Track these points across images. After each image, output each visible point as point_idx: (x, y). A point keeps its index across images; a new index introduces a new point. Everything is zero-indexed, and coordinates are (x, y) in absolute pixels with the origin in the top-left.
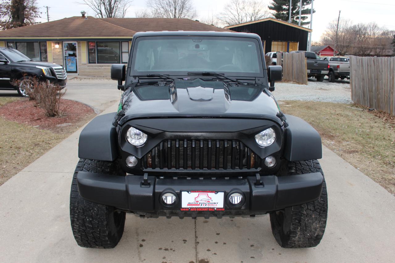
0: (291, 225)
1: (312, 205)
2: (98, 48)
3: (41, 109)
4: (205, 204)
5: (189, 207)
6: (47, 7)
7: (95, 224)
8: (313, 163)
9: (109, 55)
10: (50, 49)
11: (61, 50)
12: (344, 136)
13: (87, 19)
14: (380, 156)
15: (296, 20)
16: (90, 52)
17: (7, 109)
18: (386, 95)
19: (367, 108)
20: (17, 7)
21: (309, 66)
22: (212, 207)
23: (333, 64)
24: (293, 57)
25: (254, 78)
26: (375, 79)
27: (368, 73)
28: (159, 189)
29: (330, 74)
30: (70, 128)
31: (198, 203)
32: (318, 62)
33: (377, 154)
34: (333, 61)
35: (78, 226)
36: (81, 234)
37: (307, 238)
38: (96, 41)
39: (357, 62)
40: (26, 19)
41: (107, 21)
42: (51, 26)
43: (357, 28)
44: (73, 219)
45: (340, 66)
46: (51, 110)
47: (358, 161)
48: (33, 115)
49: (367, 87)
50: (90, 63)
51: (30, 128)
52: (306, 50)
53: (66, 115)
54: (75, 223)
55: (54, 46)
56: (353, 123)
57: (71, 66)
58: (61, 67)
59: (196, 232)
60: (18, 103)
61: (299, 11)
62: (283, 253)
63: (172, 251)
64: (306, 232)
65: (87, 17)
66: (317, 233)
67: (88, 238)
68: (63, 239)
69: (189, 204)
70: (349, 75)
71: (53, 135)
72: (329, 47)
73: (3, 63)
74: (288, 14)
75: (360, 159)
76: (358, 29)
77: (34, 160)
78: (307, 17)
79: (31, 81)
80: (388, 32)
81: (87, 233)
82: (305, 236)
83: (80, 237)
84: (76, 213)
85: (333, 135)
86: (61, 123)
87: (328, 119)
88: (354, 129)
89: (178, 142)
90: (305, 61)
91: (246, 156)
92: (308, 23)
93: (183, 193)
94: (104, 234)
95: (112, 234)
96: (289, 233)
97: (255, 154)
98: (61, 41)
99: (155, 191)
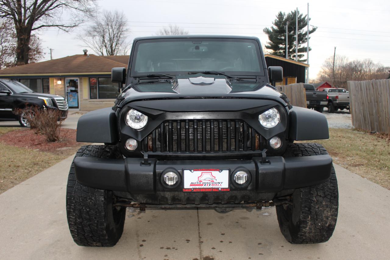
0: (300, 213)
1: (322, 191)
2: (100, 86)
3: (41, 136)
4: (209, 184)
5: (191, 187)
6: (51, 49)
7: (92, 216)
8: (320, 150)
9: (110, 92)
10: (52, 85)
11: (63, 86)
12: (348, 153)
13: (89, 57)
14: (387, 168)
15: (293, 58)
16: (91, 88)
17: (8, 136)
18: (387, 117)
19: (369, 131)
20: (22, 48)
21: (309, 98)
22: (216, 187)
23: (331, 95)
24: (291, 89)
25: (255, 77)
26: (375, 102)
27: (367, 96)
28: (160, 168)
29: (329, 105)
30: (70, 151)
31: (202, 183)
32: (317, 93)
33: (384, 167)
34: (331, 92)
35: (74, 217)
36: (78, 227)
37: (318, 228)
38: (97, 77)
39: (356, 87)
40: (29, 60)
41: (108, 59)
42: (53, 64)
43: (353, 64)
44: (69, 210)
45: (339, 97)
46: (51, 135)
47: (364, 172)
48: (34, 140)
49: (368, 111)
50: (91, 98)
51: (30, 151)
52: (304, 82)
53: (67, 140)
54: (71, 214)
55: (56, 83)
56: (356, 142)
57: (73, 102)
58: (63, 98)
59: (199, 233)
60: (19, 131)
61: (295, 49)
62: (293, 250)
63: (174, 250)
64: (317, 222)
65: (90, 55)
66: (328, 223)
67: (84, 232)
68: (58, 241)
69: (192, 184)
70: (348, 105)
71: (53, 156)
72: (326, 83)
73: (6, 94)
74: (285, 52)
75: (366, 171)
76: (354, 66)
77: (33, 176)
78: (303, 55)
79: (33, 111)
80: (383, 68)
81: (83, 225)
82: (316, 226)
83: (76, 230)
84: (73, 203)
85: (336, 152)
86: (62, 147)
87: (330, 140)
88: (357, 147)
89: (179, 123)
90: (304, 92)
91: (250, 137)
92: (305, 61)
93: (185, 171)
94: (101, 227)
95: (111, 228)
96: (298, 223)
97: (259, 135)
98: (63, 78)
99: (156, 171)
